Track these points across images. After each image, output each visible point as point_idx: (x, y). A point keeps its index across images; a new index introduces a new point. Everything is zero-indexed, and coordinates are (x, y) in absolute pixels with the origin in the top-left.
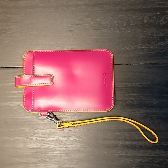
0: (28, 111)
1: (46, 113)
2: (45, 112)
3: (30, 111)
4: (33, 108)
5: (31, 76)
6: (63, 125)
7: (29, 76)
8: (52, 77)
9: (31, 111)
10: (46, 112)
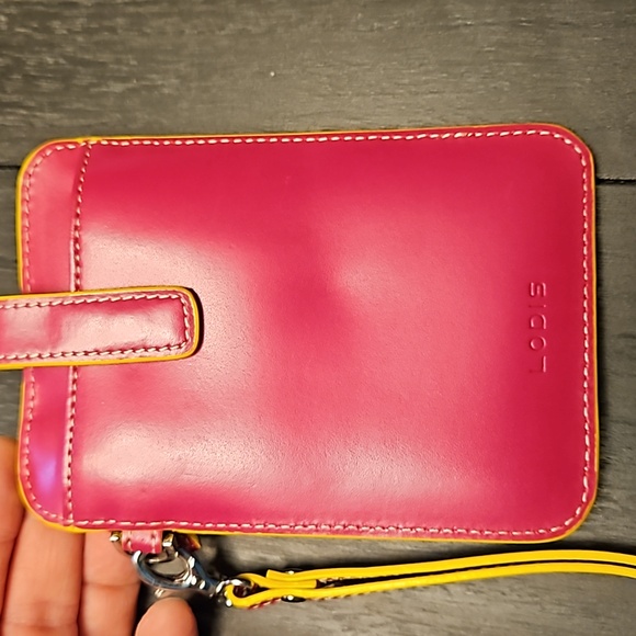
0: (46, 518)
1: (153, 537)
2: (149, 532)
3: (54, 521)
4: (70, 505)
5: (56, 299)
6: (265, 589)
7: (45, 299)
8: (190, 309)
9: (61, 517)
10: (155, 532)
